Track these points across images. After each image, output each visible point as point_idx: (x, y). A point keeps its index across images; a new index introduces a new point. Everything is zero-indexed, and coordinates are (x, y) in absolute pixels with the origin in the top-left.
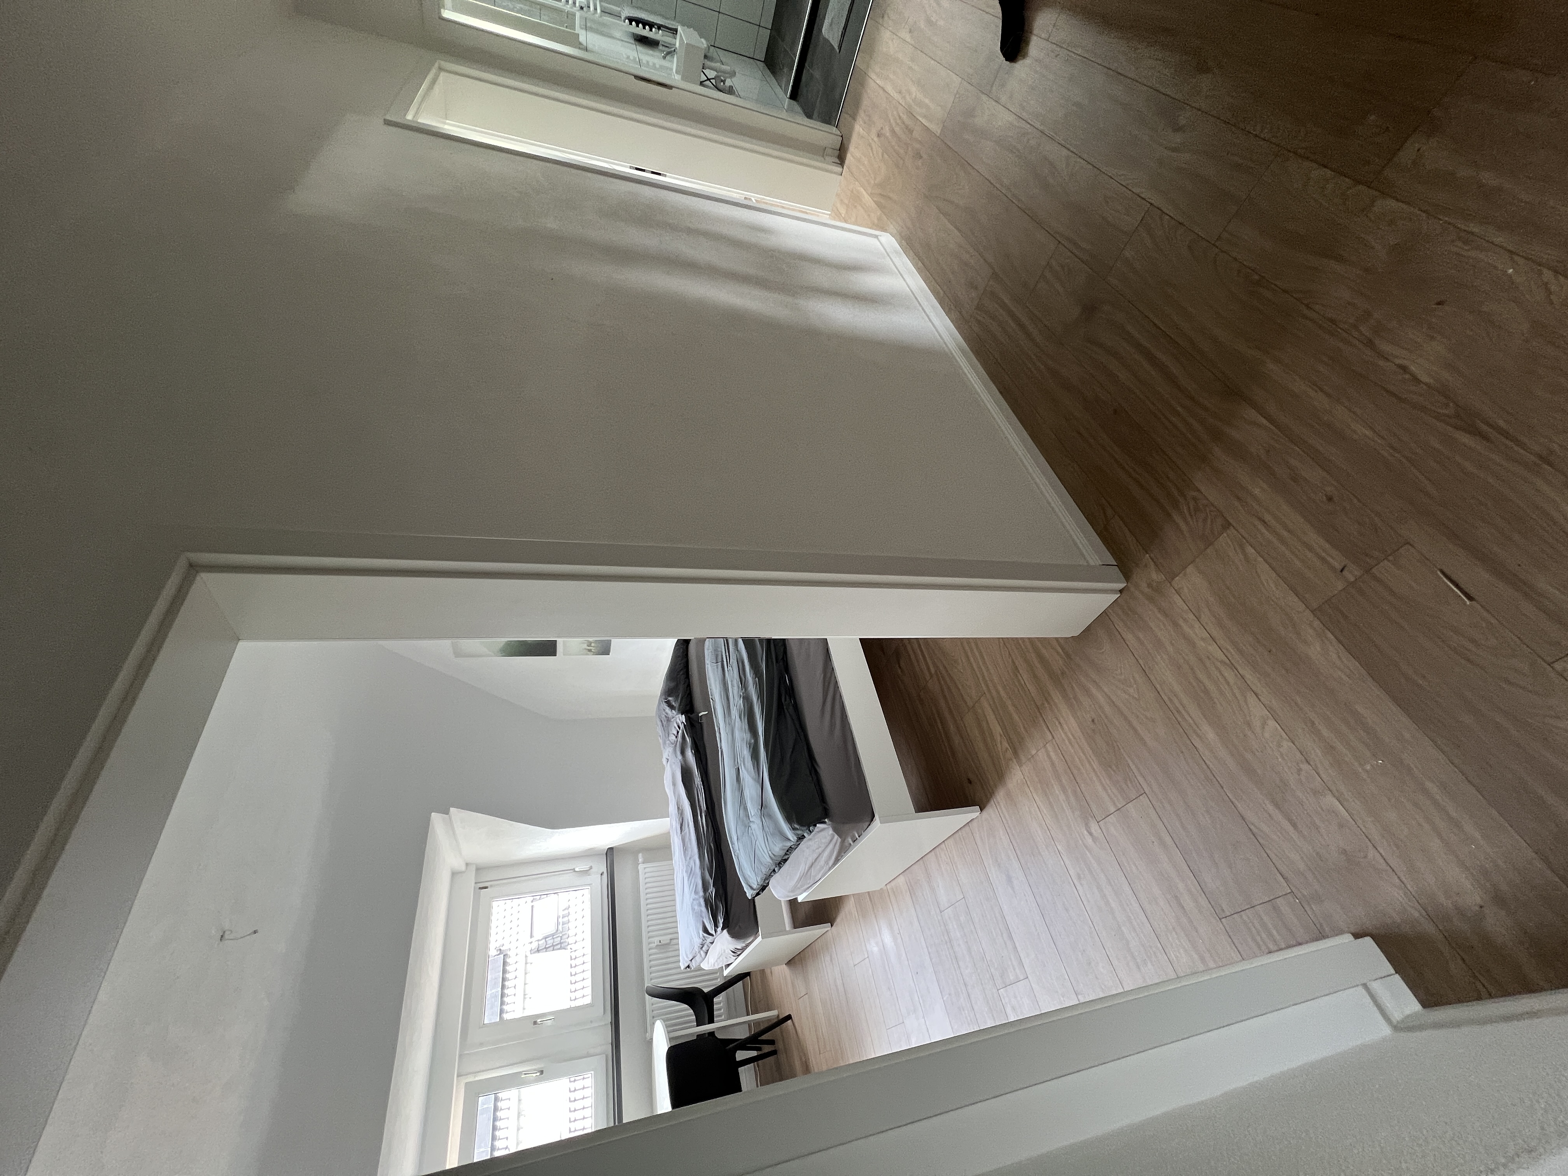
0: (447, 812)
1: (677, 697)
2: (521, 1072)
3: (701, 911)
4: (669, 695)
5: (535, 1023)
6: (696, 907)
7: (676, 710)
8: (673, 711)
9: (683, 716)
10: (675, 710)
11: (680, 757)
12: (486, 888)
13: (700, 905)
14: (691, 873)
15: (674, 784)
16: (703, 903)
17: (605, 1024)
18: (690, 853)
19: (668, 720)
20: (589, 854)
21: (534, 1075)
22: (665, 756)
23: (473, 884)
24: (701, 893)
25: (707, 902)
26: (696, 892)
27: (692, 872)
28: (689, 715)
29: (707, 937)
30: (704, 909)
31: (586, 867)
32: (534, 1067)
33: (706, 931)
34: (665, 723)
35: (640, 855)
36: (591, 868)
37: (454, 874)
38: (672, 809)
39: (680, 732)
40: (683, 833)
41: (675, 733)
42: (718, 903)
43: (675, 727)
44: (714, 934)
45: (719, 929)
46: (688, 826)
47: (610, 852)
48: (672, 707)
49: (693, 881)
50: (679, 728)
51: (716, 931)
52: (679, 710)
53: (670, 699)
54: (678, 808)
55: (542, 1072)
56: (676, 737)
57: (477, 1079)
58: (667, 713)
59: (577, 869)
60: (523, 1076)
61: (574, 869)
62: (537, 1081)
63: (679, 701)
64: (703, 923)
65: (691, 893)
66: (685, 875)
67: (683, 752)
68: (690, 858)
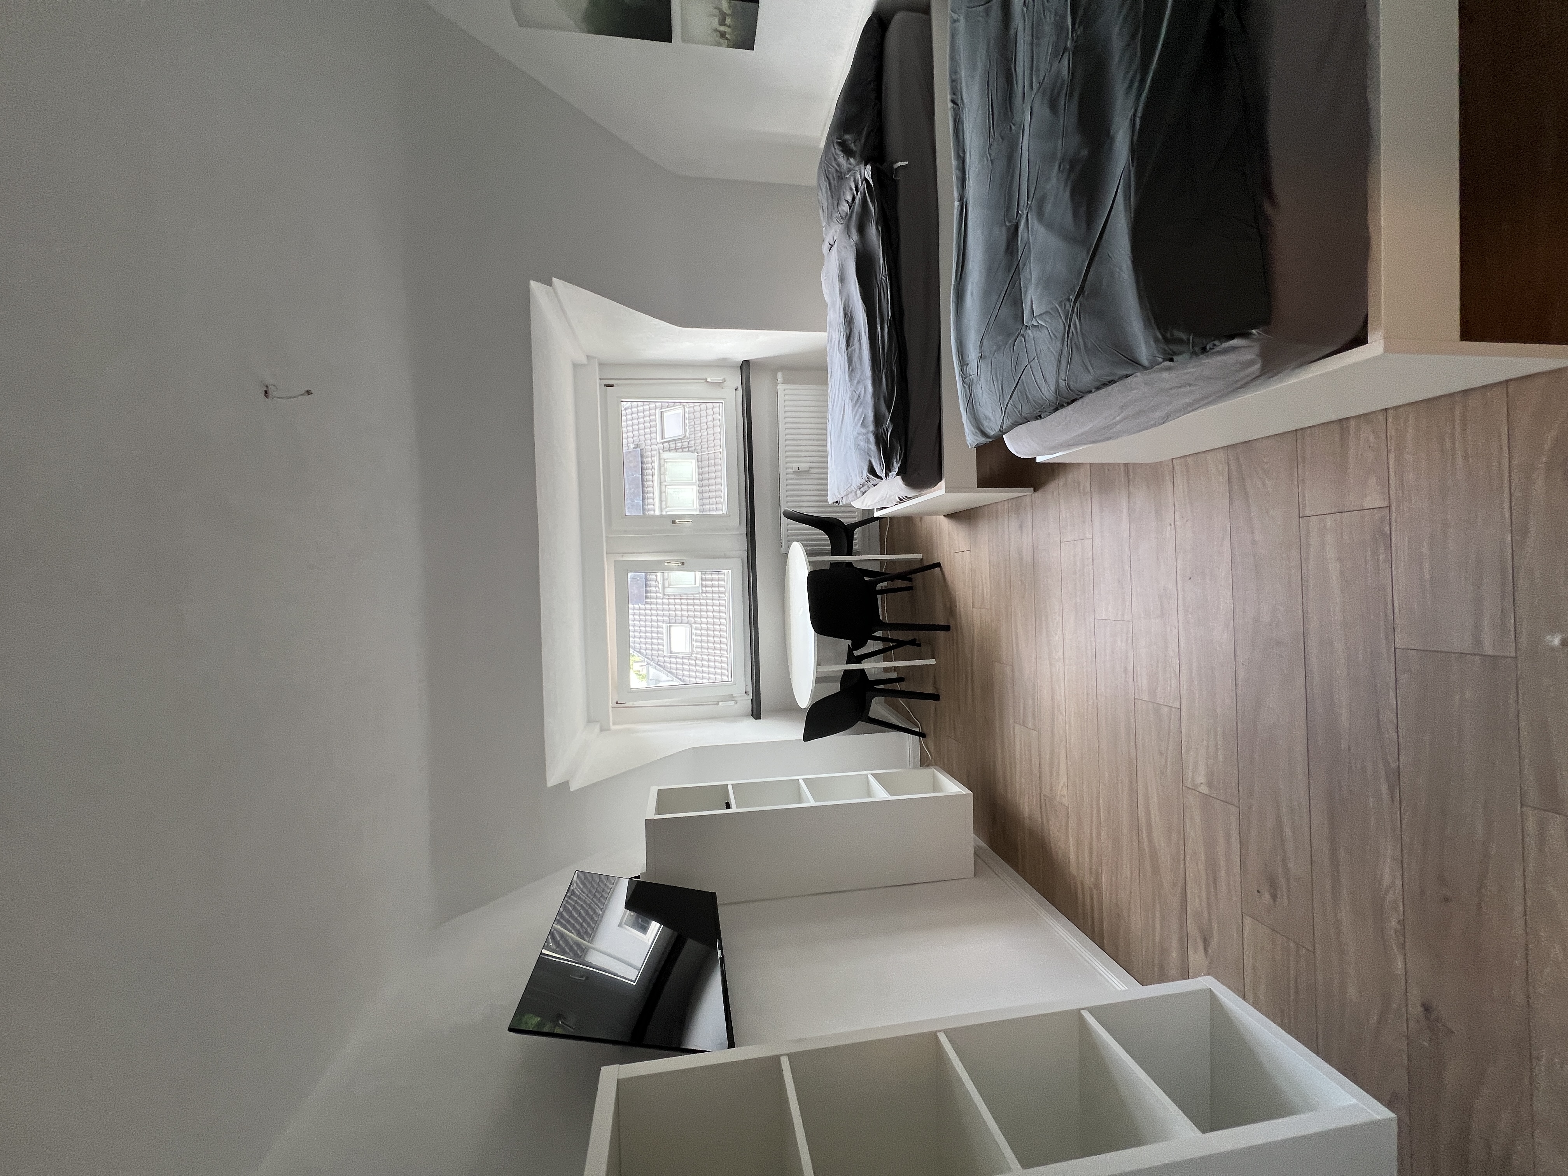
0: (550, 283)
1: (859, 133)
2: (664, 561)
3: (869, 449)
4: (847, 131)
5: (674, 522)
6: (862, 443)
7: (857, 155)
8: (852, 160)
9: (869, 167)
10: (854, 157)
11: (855, 236)
12: (612, 386)
13: (868, 441)
14: (857, 401)
15: (842, 279)
16: (872, 438)
17: (741, 534)
18: (858, 376)
19: (841, 176)
20: (721, 364)
21: (677, 565)
22: (829, 239)
23: (598, 380)
24: (871, 428)
25: (880, 440)
26: (863, 425)
27: (860, 401)
28: (878, 165)
29: (872, 479)
30: (873, 447)
31: (719, 379)
32: (676, 558)
33: (872, 471)
34: (834, 183)
35: (780, 374)
36: (724, 380)
37: (576, 366)
38: (835, 316)
39: (859, 196)
40: (849, 349)
41: (849, 198)
42: (895, 442)
43: (851, 189)
44: (883, 476)
45: (893, 474)
46: (860, 339)
47: (745, 366)
48: (848, 152)
49: (860, 410)
50: (857, 192)
51: (887, 475)
52: (861, 157)
53: (847, 137)
54: (845, 314)
55: (683, 564)
56: (850, 207)
57: (624, 559)
58: (839, 165)
59: (709, 380)
60: (666, 564)
61: (706, 379)
62: (678, 570)
63: (863, 140)
64: (870, 462)
65: (856, 425)
66: (847, 401)
67: (862, 230)
68: (858, 383)
